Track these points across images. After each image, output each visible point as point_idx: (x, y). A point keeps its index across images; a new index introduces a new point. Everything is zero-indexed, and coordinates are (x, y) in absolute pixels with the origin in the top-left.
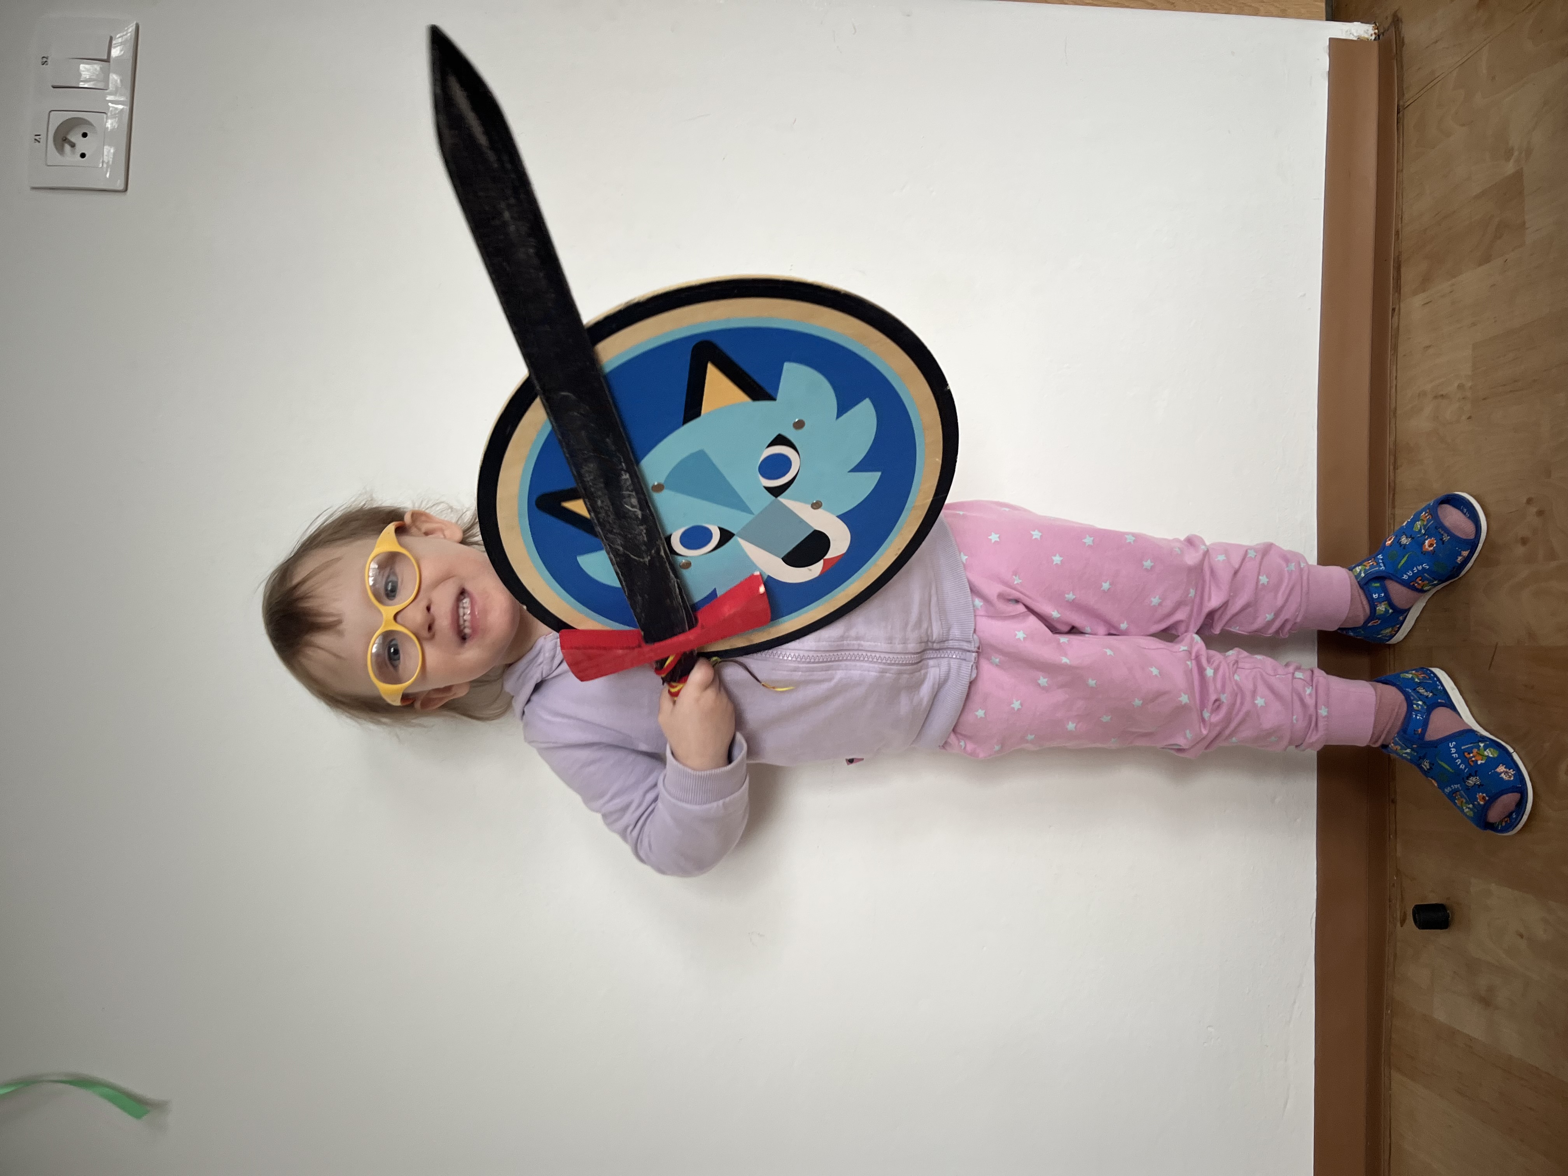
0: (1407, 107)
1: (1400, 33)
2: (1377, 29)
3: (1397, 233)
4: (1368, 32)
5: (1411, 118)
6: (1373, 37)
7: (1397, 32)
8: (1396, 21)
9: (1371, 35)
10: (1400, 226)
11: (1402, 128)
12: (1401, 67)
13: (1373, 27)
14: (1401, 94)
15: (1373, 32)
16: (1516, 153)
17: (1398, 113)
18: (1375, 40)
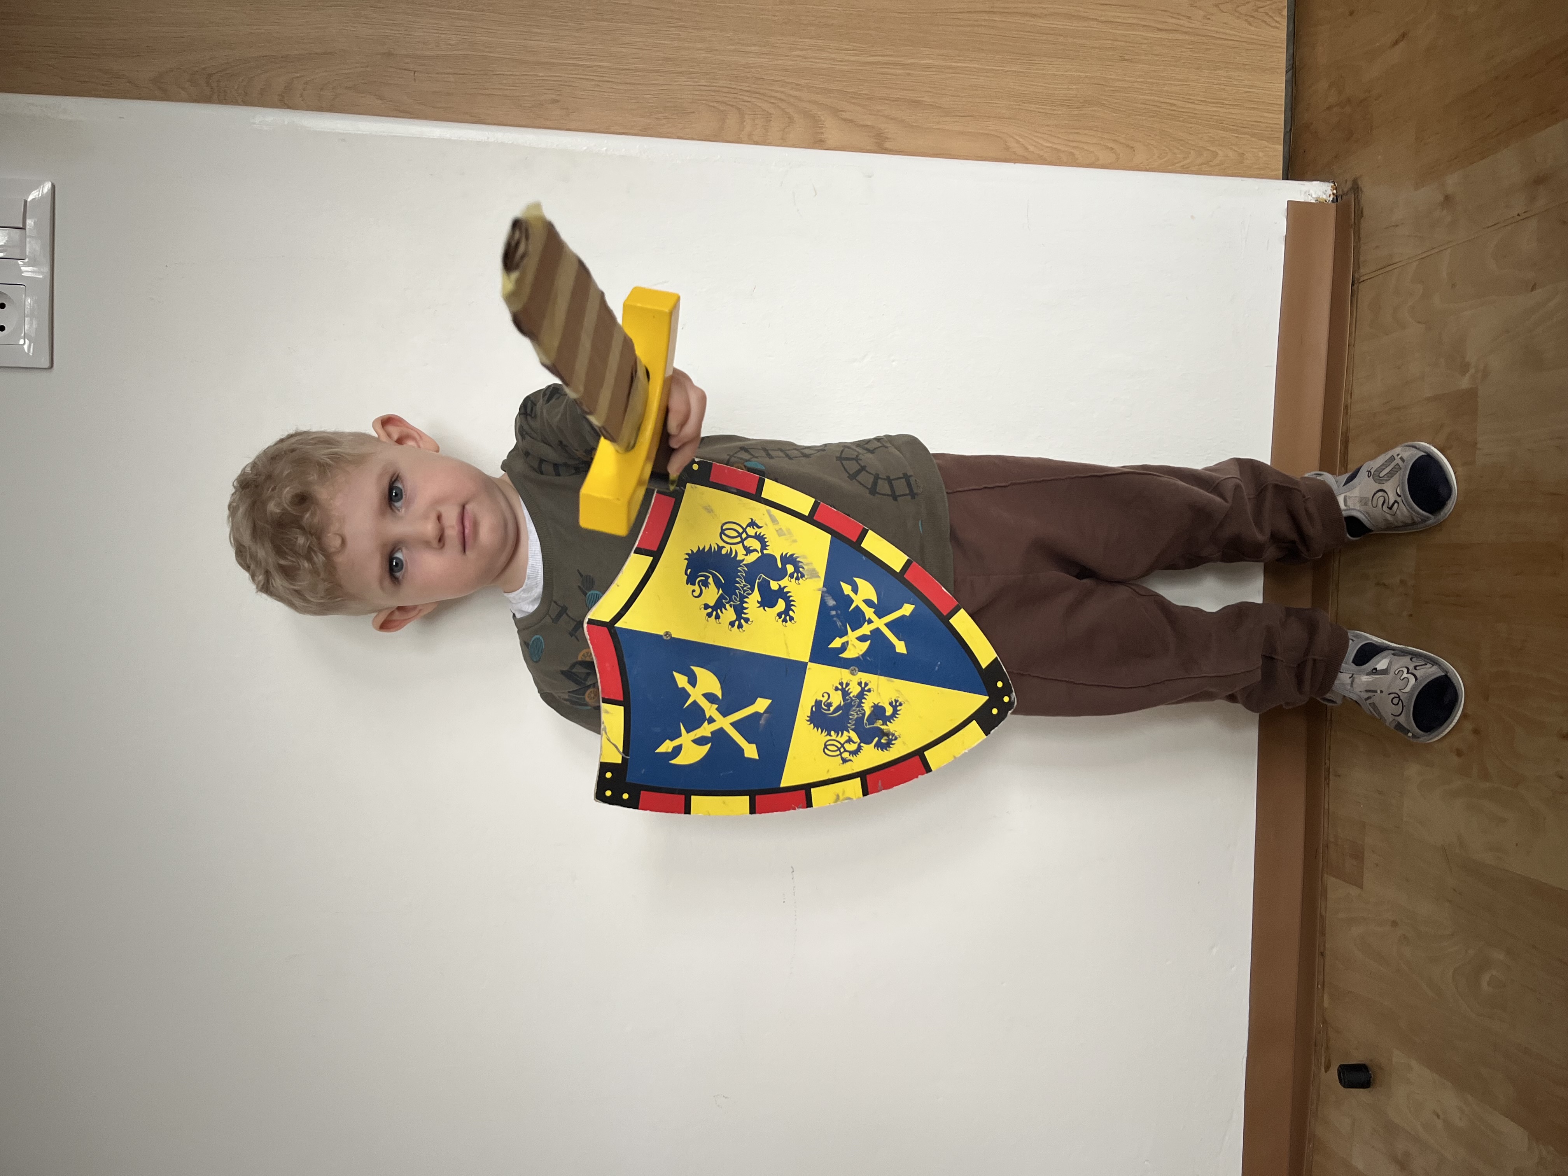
0: (1361, 282)
1: (1359, 202)
2: (1336, 189)
3: (1346, 407)
4: (1327, 192)
5: (1366, 294)
6: (1331, 199)
7: (1356, 201)
8: (1356, 189)
9: (1330, 196)
10: (1349, 401)
11: (1356, 301)
12: (1358, 239)
13: (1332, 186)
14: (1357, 266)
15: (1332, 193)
16: (1472, 371)
17: (1353, 285)
18: (1333, 201)
